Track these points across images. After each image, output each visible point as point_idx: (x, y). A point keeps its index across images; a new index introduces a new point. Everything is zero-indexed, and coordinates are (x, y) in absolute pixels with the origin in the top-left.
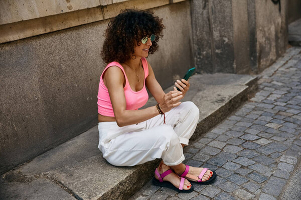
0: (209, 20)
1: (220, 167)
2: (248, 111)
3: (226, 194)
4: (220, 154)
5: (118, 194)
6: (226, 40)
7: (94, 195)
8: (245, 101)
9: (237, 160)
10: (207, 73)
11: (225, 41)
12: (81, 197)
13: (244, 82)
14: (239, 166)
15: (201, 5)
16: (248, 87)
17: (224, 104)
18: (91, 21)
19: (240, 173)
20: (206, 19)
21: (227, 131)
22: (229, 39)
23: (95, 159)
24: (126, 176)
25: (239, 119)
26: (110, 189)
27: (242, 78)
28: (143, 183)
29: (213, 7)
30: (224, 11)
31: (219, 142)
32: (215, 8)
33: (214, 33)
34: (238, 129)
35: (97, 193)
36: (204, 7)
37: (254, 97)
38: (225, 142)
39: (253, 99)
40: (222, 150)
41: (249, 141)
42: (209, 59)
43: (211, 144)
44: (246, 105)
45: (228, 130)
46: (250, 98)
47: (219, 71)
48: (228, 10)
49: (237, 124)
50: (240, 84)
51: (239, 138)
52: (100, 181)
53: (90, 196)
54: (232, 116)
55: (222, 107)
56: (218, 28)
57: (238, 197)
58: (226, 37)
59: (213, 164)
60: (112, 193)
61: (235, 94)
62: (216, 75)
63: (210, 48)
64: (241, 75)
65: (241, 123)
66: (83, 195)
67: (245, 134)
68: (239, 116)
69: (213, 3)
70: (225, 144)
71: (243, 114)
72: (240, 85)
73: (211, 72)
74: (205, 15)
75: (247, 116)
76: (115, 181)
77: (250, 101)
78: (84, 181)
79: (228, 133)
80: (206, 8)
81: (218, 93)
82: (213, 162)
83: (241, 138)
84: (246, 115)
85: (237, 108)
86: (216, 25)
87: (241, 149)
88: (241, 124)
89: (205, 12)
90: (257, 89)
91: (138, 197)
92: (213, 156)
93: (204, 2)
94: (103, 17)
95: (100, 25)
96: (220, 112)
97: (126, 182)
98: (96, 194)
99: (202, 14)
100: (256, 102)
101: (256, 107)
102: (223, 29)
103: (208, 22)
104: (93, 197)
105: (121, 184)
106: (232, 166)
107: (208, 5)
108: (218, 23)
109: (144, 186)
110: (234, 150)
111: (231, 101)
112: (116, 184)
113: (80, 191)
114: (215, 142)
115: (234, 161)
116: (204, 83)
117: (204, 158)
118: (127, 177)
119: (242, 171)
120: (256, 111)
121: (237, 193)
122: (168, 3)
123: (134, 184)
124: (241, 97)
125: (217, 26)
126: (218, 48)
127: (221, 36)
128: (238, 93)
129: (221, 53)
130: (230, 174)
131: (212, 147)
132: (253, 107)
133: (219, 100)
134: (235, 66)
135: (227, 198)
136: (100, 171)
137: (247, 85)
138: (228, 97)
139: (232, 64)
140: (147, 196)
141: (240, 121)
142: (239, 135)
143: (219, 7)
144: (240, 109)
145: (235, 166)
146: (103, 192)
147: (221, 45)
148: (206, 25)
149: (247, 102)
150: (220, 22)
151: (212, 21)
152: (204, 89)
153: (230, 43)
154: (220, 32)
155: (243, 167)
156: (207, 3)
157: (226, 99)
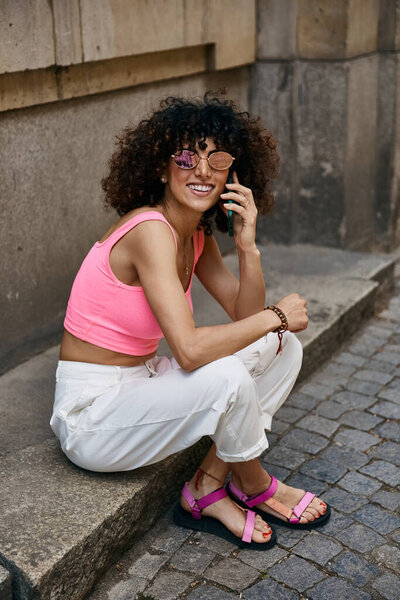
0: (291, 116)
1: (333, 486)
2: (379, 343)
3: (354, 556)
4: (329, 451)
5: (98, 550)
6: (328, 167)
7: (44, 554)
8: (368, 318)
9: (370, 468)
10: (277, 241)
11: (323, 170)
12: (10, 559)
13: (367, 273)
14: (377, 486)
15: (276, 78)
16: (376, 284)
17: (328, 326)
18: (29, 102)
19: (382, 502)
20: (284, 114)
21: (337, 392)
22: (334, 166)
23: (35, 454)
24: (118, 505)
25: (360, 362)
26: (81, 538)
27: (360, 263)
28: (151, 521)
29: (303, 87)
30: (329, 98)
31: (323, 420)
32: (307, 89)
33: (301, 148)
34: (361, 388)
35: (52, 549)
36: (283, 86)
37: (387, 308)
38: (336, 420)
39: (384, 314)
40: (331, 440)
41: (392, 419)
42: (285, 211)
43: (303, 424)
44: (372, 328)
45: (339, 388)
46: (380, 311)
47: (305, 240)
48: (337, 97)
49: (359, 375)
50: (358, 275)
51: (366, 411)
52: (54, 515)
53: (33, 556)
54: (344, 354)
55: (325, 332)
56: (312, 138)
57: (384, 565)
58: (327, 161)
59: (316, 477)
60: (87, 547)
61: (351, 301)
62: (299, 249)
63: (288, 183)
64: (356, 254)
65: (365, 372)
66: (15, 553)
67: (380, 401)
68: (359, 354)
69: (305, 76)
70: (336, 425)
71: (368, 351)
72: (359, 279)
73: (287, 241)
74: (283, 106)
75: (379, 357)
76: (94, 516)
77: (380, 319)
78: (13, 515)
79: (340, 397)
80: (288, 88)
81: (312, 296)
82: (315, 471)
83: (373, 410)
84: (376, 353)
85: (351, 335)
86: (307, 130)
87: (375, 440)
88: (367, 375)
89: (284, 96)
90: (392, 290)
91: (139, 555)
92: (311, 454)
93: (282, 74)
94: (59, 95)
95: (49, 115)
96: (320, 344)
97: (117, 520)
98: (48, 551)
99: (276, 102)
100: (393, 322)
101: (395, 334)
102: (323, 140)
103: (288, 123)
104: (42, 560)
105: (106, 524)
106: (360, 483)
107: (292, 81)
108: (312, 124)
109: (153, 526)
110: (360, 441)
111: (342, 318)
112: (95, 526)
113: (8, 542)
114: (312, 418)
115: (363, 470)
116: (272, 268)
117: (292, 459)
118: (121, 507)
119: (385, 498)
120: (395, 343)
121: (382, 556)
122: (202, 69)
123: (134, 524)
124: (361, 308)
125: (309, 133)
126: (307, 186)
127: (316, 157)
128: (358, 298)
129: (313, 199)
130: (359, 506)
131: (307, 431)
132: (389, 333)
133: (316, 315)
134: (343, 230)
135: (358, 568)
136: (52, 489)
137: (375, 279)
138: (334, 308)
139: (338, 225)
140: (162, 553)
141: (362, 368)
142: (365, 403)
143: (317, 89)
144: (359, 336)
145: (368, 485)
146: (67, 548)
147: (315, 178)
148: (282, 129)
149: (372, 320)
150: (317, 125)
151: (298, 119)
152: (277, 284)
153: (336, 175)
154: (315, 150)
155: (386, 487)
156: (290, 77)
157: (333, 313)
